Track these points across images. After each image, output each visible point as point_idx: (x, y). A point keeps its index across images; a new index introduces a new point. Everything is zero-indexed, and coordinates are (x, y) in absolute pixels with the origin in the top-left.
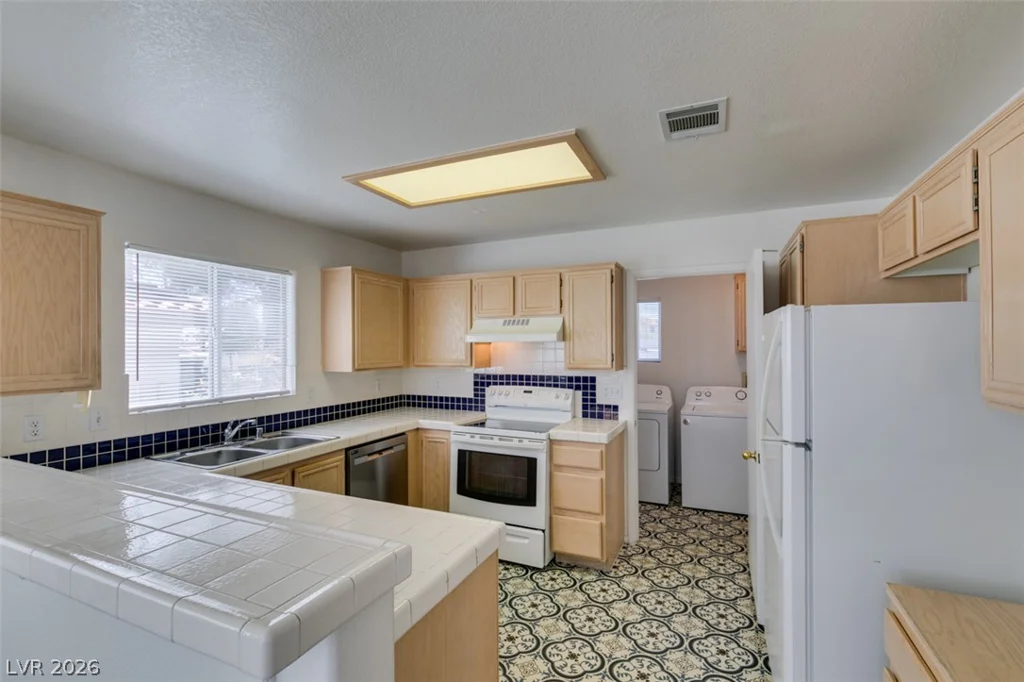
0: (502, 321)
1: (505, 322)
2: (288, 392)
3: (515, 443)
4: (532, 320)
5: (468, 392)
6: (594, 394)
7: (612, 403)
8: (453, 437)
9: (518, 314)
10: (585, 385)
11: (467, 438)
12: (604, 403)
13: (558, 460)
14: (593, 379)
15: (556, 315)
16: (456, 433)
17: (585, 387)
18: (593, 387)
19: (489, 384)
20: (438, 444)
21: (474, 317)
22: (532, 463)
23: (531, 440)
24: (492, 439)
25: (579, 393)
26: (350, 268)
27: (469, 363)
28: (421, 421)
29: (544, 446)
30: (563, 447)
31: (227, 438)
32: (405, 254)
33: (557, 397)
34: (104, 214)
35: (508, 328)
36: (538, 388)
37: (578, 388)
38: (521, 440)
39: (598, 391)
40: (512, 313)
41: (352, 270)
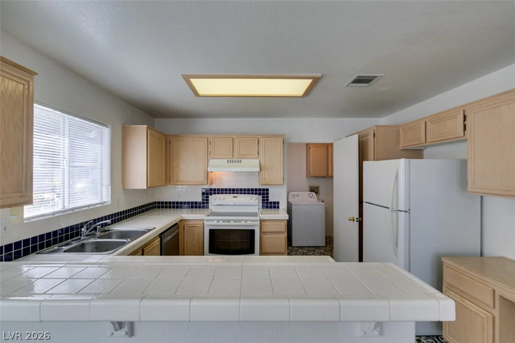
0: (226, 161)
1: (228, 161)
2: (105, 202)
3: (243, 223)
4: (243, 160)
5: (199, 199)
6: (268, 197)
7: (276, 201)
8: (206, 223)
9: (234, 157)
10: (263, 193)
11: (215, 223)
12: (273, 201)
13: (265, 229)
14: (267, 190)
15: (256, 158)
16: (207, 220)
17: (263, 194)
18: (267, 194)
19: (211, 194)
20: (195, 228)
21: (209, 158)
22: (252, 232)
23: (251, 221)
24: (230, 222)
25: (261, 196)
26: (146, 126)
27: (206, 183)
28: (183, 215)
29: (258, 223)
30: (267, 223)
31: (82, 235)
32: (156, 120)
33: (251, 199)
34: (38, 74)
35: (229, 164)
36: (239, 195)
37: (260, 194)
38: (246, 221)
39: (270, 195)
40: (231, 157)
41: (147, 127)
